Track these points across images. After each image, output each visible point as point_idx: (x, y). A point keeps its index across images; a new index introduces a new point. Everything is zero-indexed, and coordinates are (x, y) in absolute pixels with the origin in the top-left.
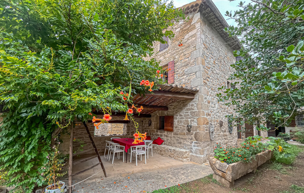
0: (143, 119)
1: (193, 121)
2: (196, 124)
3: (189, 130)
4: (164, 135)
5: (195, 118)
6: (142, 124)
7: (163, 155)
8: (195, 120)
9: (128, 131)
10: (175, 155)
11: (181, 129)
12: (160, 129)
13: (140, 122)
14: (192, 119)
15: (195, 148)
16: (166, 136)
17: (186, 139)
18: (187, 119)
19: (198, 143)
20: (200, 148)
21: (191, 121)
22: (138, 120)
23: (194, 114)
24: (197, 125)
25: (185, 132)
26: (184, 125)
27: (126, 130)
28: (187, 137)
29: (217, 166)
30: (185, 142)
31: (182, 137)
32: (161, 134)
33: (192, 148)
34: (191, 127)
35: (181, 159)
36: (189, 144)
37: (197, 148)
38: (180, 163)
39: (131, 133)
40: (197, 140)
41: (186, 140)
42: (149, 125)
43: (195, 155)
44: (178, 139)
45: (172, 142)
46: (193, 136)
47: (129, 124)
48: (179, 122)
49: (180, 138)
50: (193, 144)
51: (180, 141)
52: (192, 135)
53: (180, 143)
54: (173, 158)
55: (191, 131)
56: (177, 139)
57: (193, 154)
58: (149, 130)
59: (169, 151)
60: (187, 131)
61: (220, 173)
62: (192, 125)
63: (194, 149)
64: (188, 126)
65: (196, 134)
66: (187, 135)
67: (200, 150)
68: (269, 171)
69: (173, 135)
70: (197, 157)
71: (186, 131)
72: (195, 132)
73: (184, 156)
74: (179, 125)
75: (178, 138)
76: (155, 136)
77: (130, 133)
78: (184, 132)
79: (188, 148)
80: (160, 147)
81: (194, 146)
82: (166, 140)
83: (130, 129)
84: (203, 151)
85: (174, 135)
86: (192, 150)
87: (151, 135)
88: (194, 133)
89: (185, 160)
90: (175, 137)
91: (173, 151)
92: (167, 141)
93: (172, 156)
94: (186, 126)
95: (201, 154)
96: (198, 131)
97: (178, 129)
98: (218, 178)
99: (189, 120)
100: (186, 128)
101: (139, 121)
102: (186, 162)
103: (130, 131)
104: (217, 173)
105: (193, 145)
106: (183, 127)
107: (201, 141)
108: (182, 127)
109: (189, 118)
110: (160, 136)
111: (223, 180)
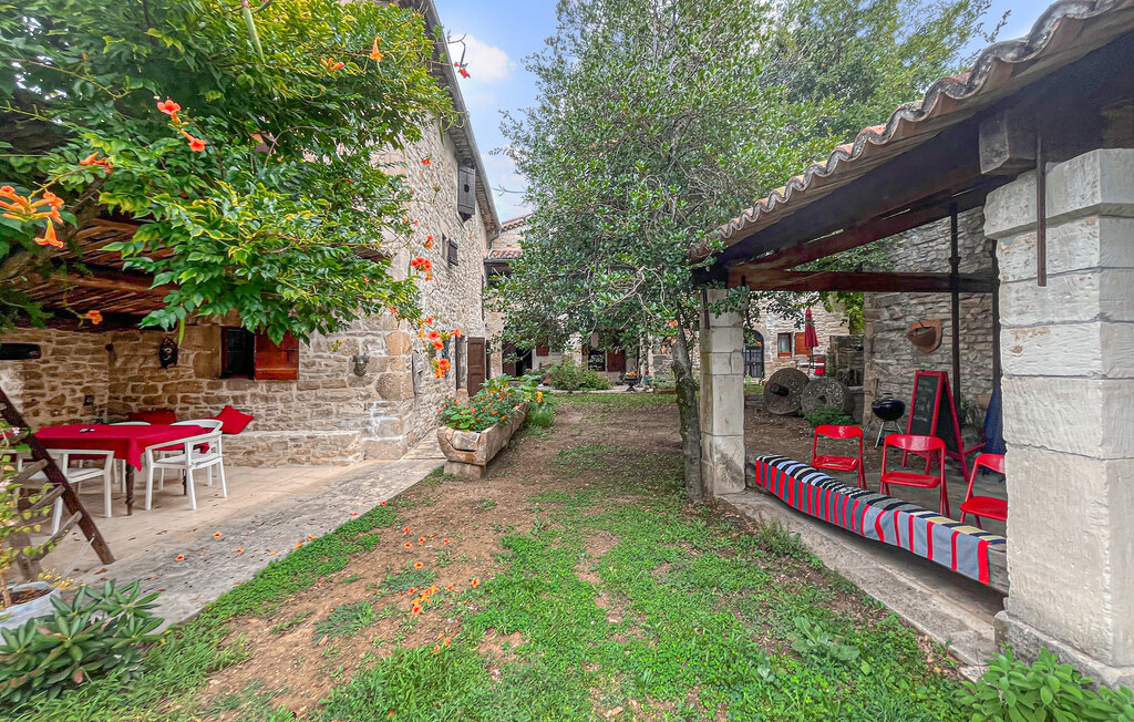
0: (115, 338)
1: (373, 342)
2: (382, 352)
3: (359, 371)
4: (250, 396)
5: (378, 336)
6: (106, 363)
7: (261, 462)
8: (378, 341)
9: (33, 395)
10: (317, 451)
11: (330, 369)
12: (225, 375)
13: (98, 351)
14: (370, 338)
15: (379, 419)
16: (266, 399)
17: (348, 399)
18: (350, 338)
19: (389, 405)
20: (394, 418)
21: (366, 343)
22: (85, 341)
23: (378, 324)
24: (384, 355)
25: (346, 379)
26: (343, 357)
27: (21, 392)
28: (351, 391)
29: (457, 442)
30: (348, 409)
31: (334, 394)
32: (237, 393)
33: (368, 423)
34: (366, 361)
35: (339, 459)
36: (361, 411)
37: (386, 418)
38: (338, 470)
39: (49, 403)
40: (384, 397)
41: (350, 401)
42: (164, 365)
43: (379, 439)
44: (319, 402)
45: (293, 415)
46: (372, 387)
47: (34, 361)
48: (323, 348)
49: (325, 399)
50: (373, 410)
51: (326, 407)
52: (370, 383)
53: (328, 413)
54: (307, 464)
55: (368, 374)
56: (313, 402)
57: (373, 439)
58: (160, 385)
59: (290, 444)
60: (352, 375)
61: (462, 456)
62: (371, 354)
63: (376, 422)
64: (355, 359)
65: (381, 381)
66: (350, 385)
67: (393, 423)
68: (525, 441)
69: (295, 392)
70: (386, 443)
71: (346, 377)
72: (379, 375)
73: (350, 448)
74: (320, 357)
75: (317, 398)
76: (204, 404)
77: (42, 405)
78: (340, 378)
79: (356, 425)
80: (243, 439)
81: (376, 415)
82: (262, 412)
83: (40, 387)
84: (402, 425)
85: (300, 392)
86: (369, 428)
87: (179, 405)
88: (377, 377)
89: (351, 458)
90: (307, 397)
91: (306, 443)
92: (268, 415)
93: (304, 458)
94: (348, 358)
95: (397, 434)
96: (389, 371)
97: (318, 371)
98: (455, 469)
99: (360, 340)
100: (348, 366)
101: (91, 346)
102: (355, 464)
103: (43, 395)
104: (455, 459)
105: (372, 413)
106: (336, 363)
107: (397, 397)
108: (330, 362)
109: (360, 335)
110: (231, 403)
111: (468, 468)
